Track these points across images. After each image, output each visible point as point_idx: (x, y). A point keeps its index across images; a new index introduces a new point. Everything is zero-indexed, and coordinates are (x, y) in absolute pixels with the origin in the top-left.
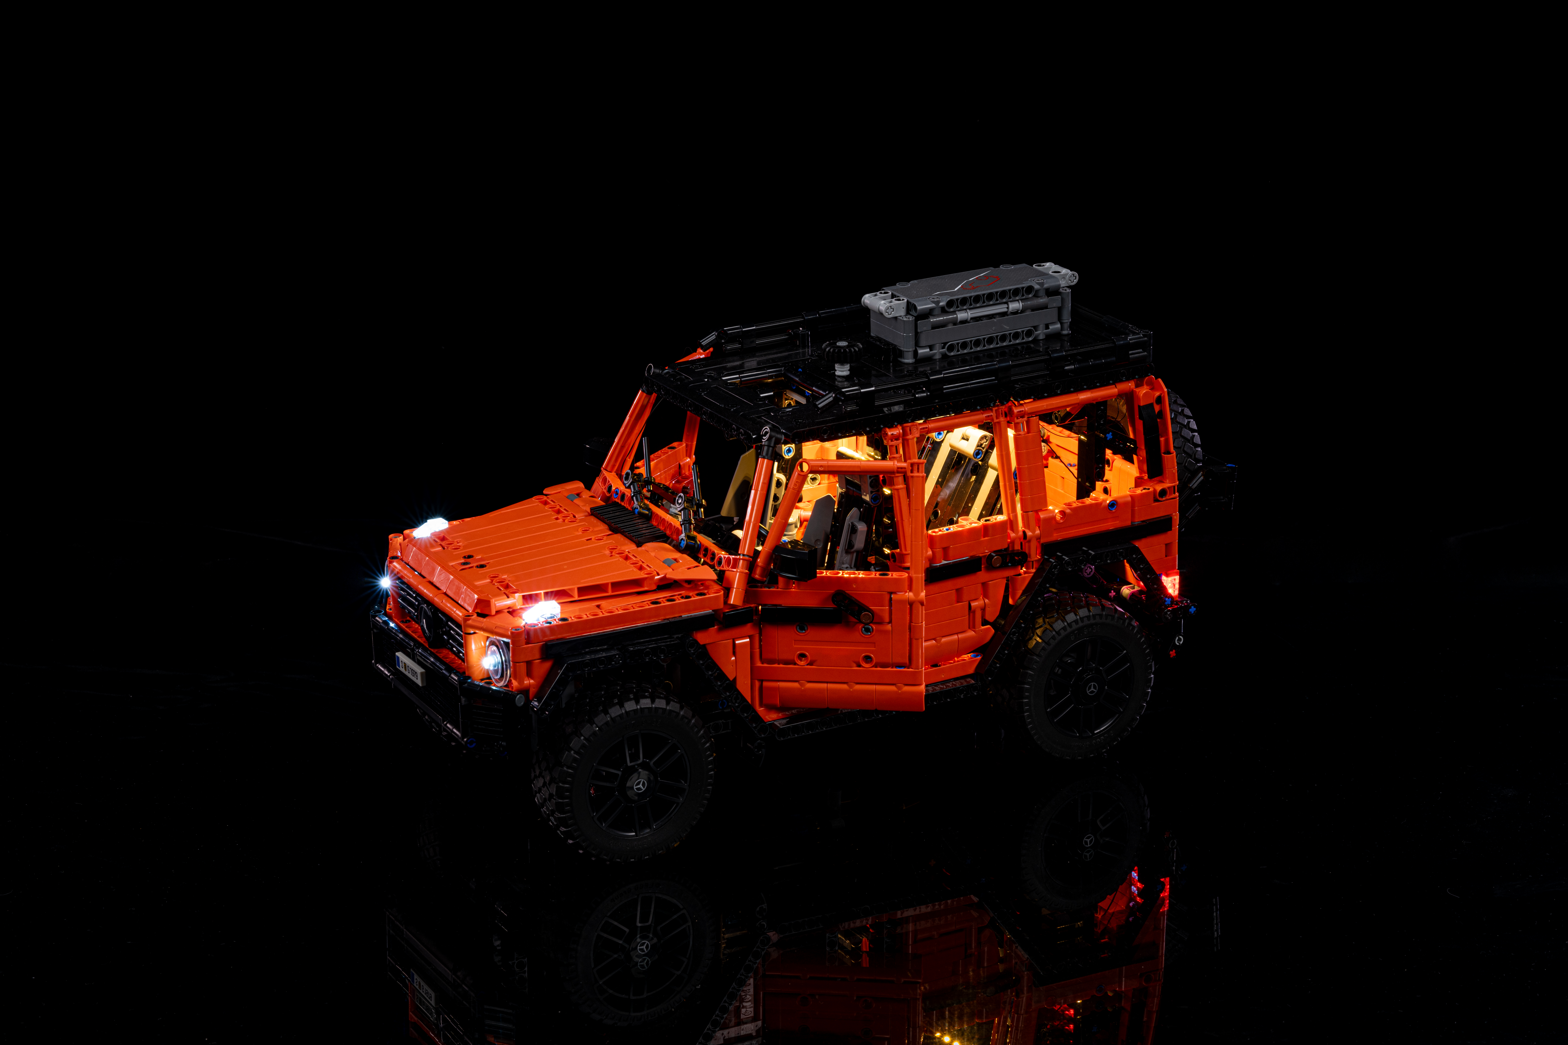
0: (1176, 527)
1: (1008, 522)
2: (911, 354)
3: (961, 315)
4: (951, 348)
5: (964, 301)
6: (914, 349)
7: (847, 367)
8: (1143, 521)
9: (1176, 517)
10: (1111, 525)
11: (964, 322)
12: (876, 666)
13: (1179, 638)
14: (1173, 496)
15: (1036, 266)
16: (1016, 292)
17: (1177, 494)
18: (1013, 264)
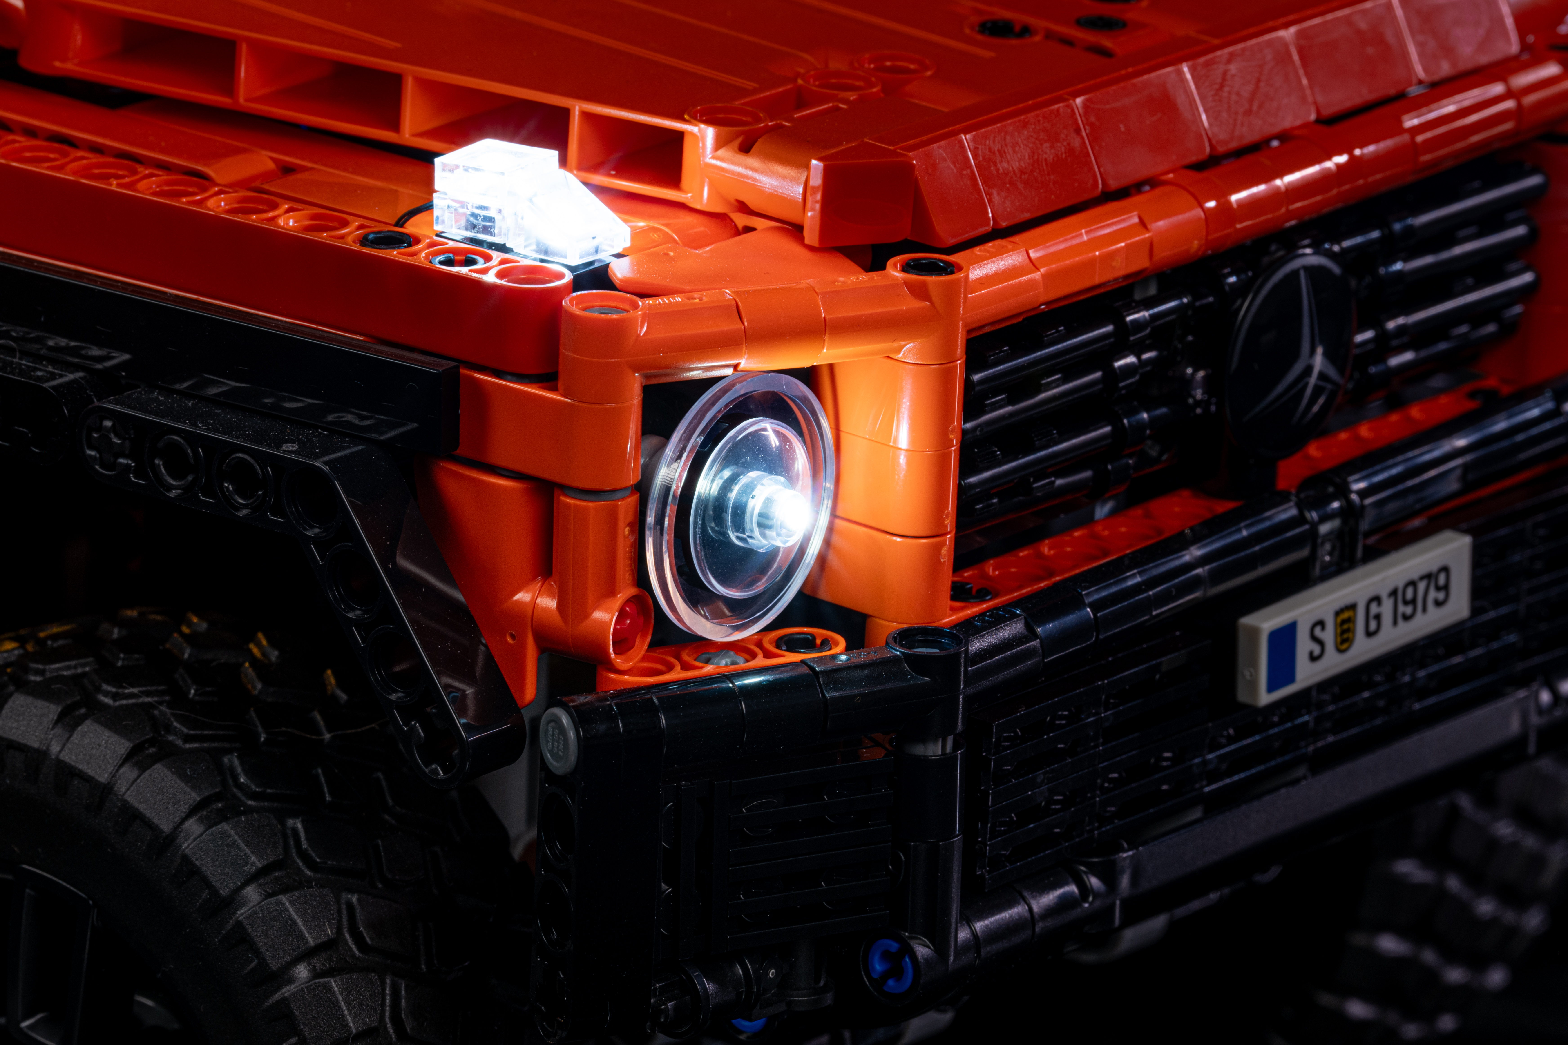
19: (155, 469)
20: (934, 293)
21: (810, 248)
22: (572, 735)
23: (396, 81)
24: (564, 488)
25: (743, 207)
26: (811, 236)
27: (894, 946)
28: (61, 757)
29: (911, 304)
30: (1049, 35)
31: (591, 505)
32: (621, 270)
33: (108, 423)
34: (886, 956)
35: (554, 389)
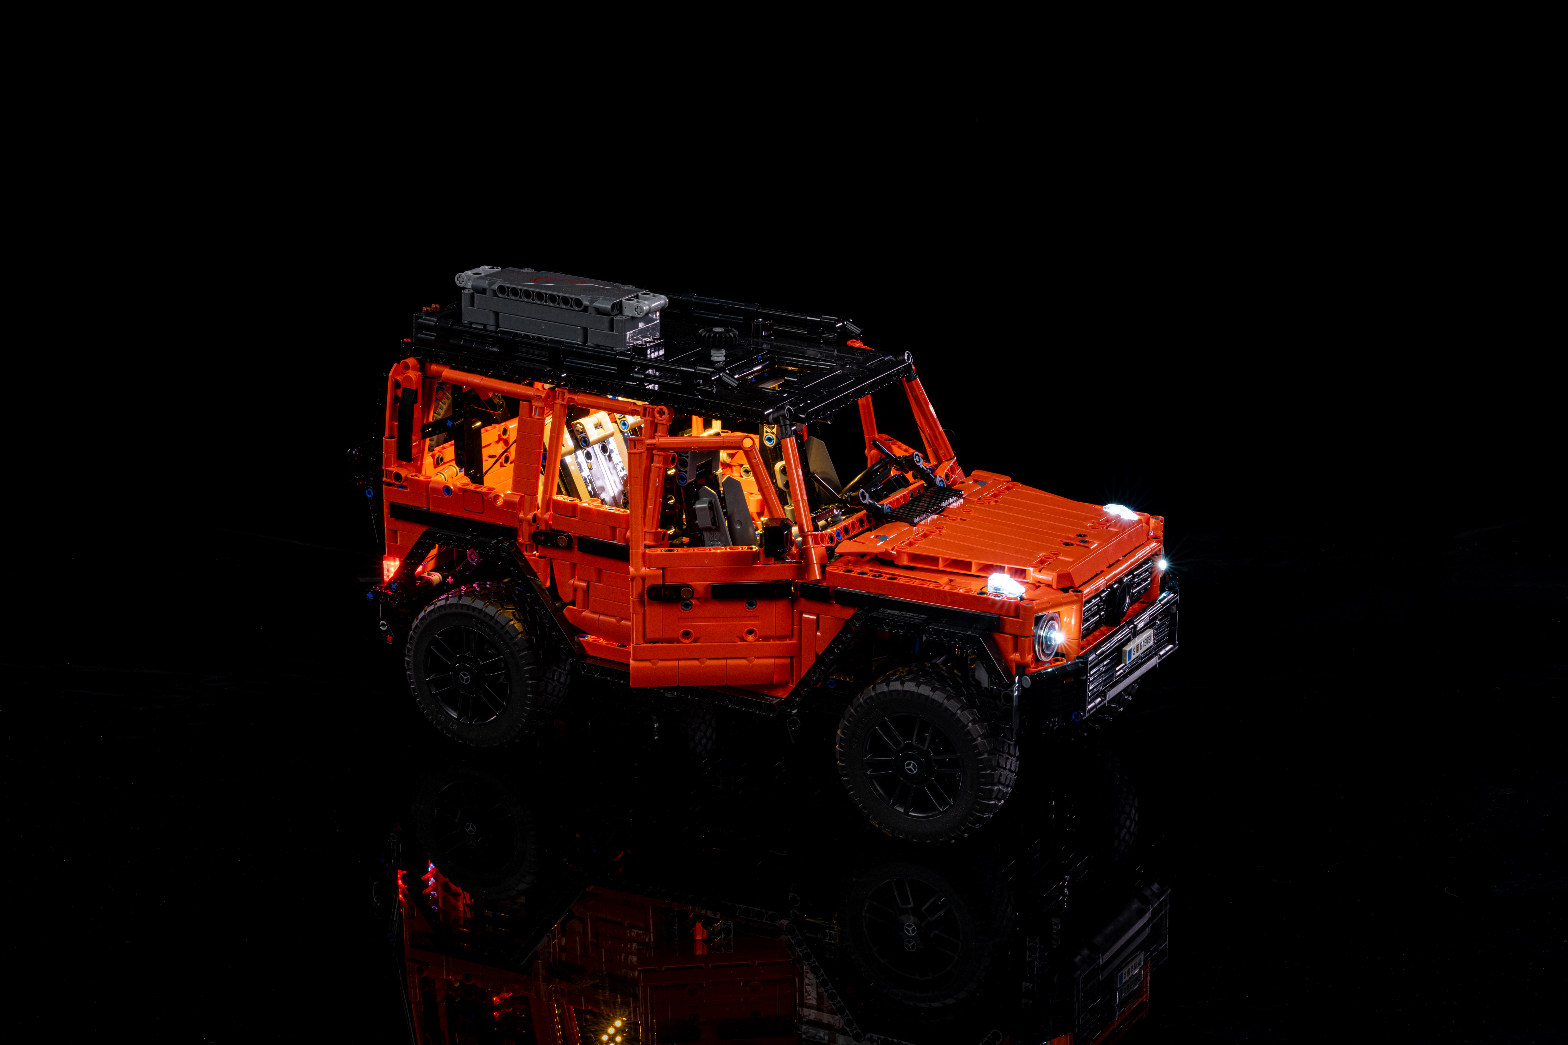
7: (723, 352)
19: (941, 638)
20: (1080, 596)
21: (1054, 589)
22: (1030, 680)
23: (971, 563)
24: (1020, 636)
25: (1039, 582)
26: (1054, 586)
27: (1077, 713)
28: (919, 692)
29: (1075, 598)
30: (1077, 545)
31: (1027, 639)
32: (1025, 596)
33: (931, 630)
34: (1075, 715)
35: (1019, 619)
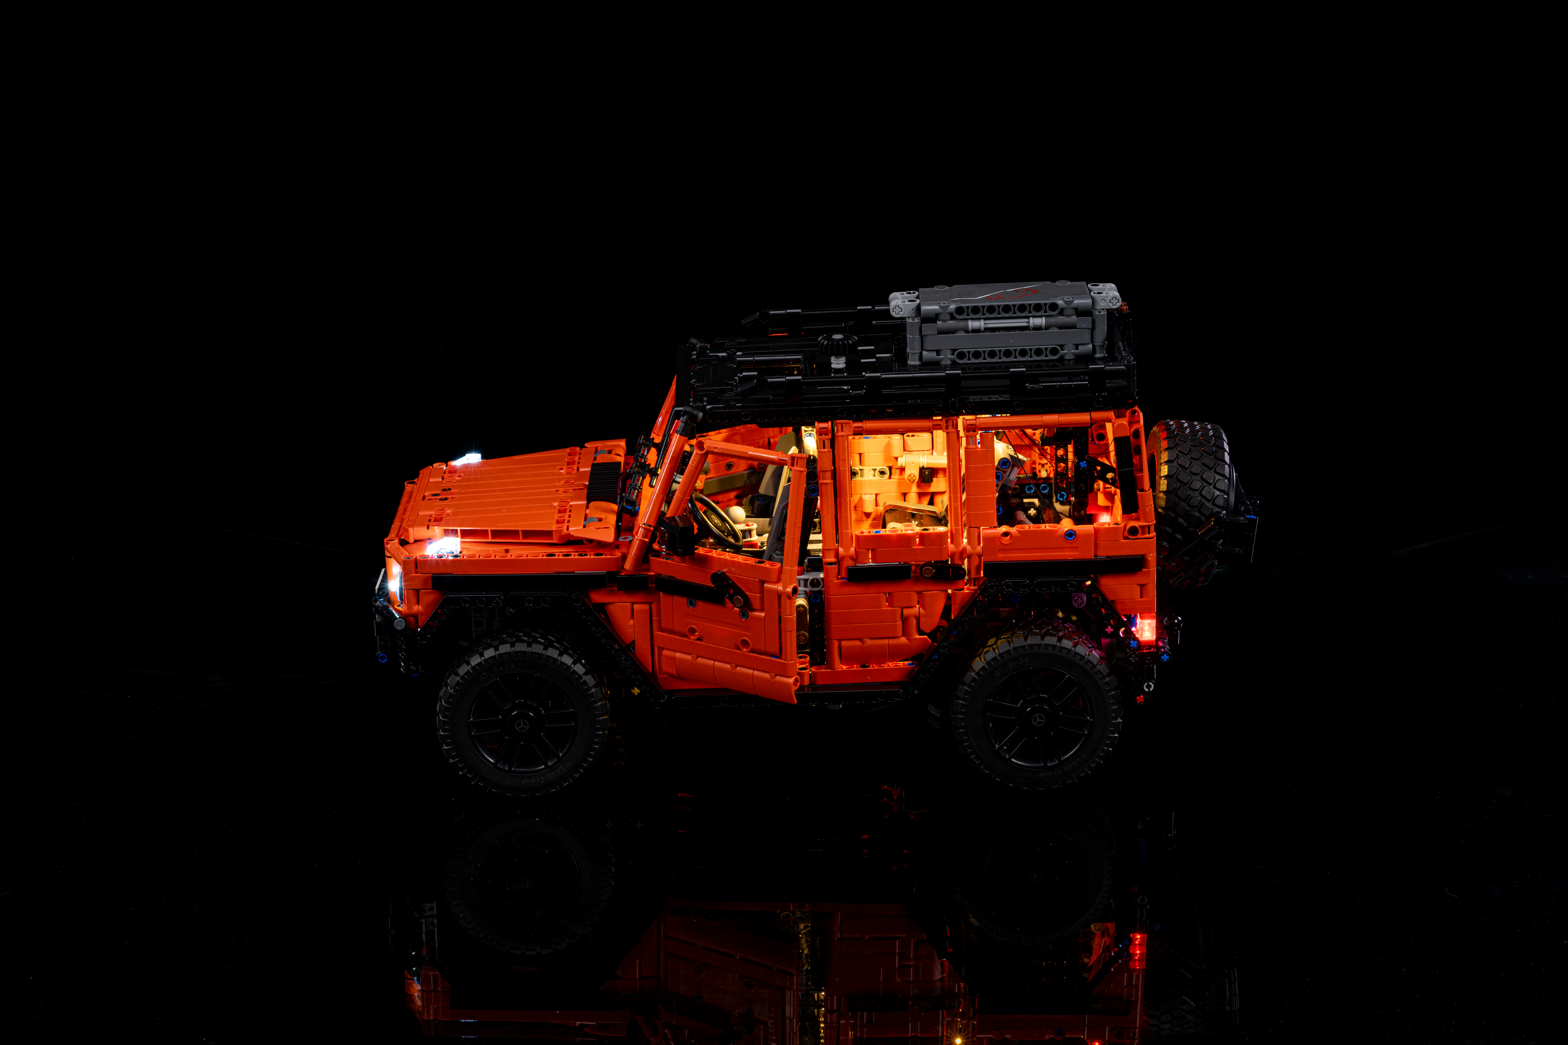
0: (1153, 568)
1: (949, 534)
2: (917, 356)
3: (972, 324)
4: (961, 355)
5: (976, 310)
6: (920, 351)
7: (844, 360)
8: (1108, 557)
9: (1152, 557)
10: (1068, 554)
11: (976, 331)
12: (751, 651)
13: (1148, 684)
14: (1151, 535)
15: (1091, 285)
16: (1038, 307)
17: (1154, 534)
18: (1071, 281)
